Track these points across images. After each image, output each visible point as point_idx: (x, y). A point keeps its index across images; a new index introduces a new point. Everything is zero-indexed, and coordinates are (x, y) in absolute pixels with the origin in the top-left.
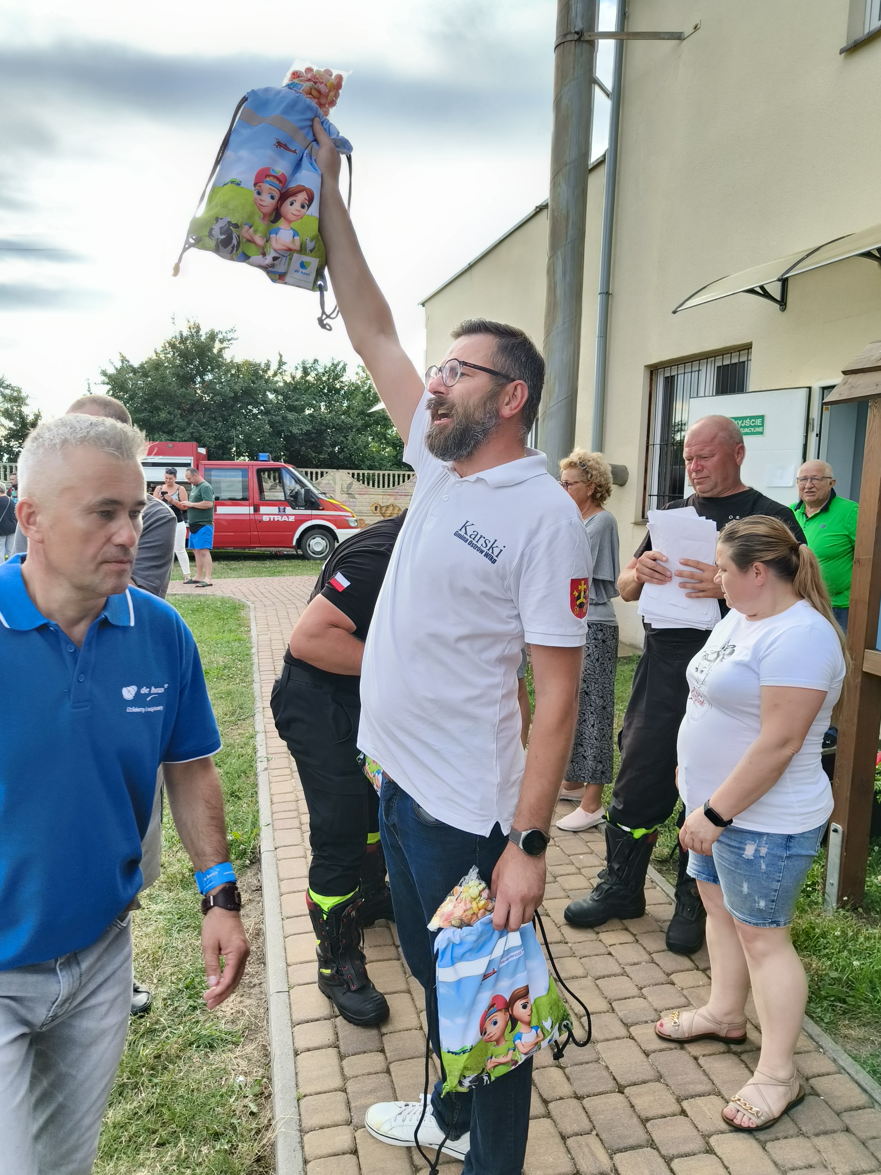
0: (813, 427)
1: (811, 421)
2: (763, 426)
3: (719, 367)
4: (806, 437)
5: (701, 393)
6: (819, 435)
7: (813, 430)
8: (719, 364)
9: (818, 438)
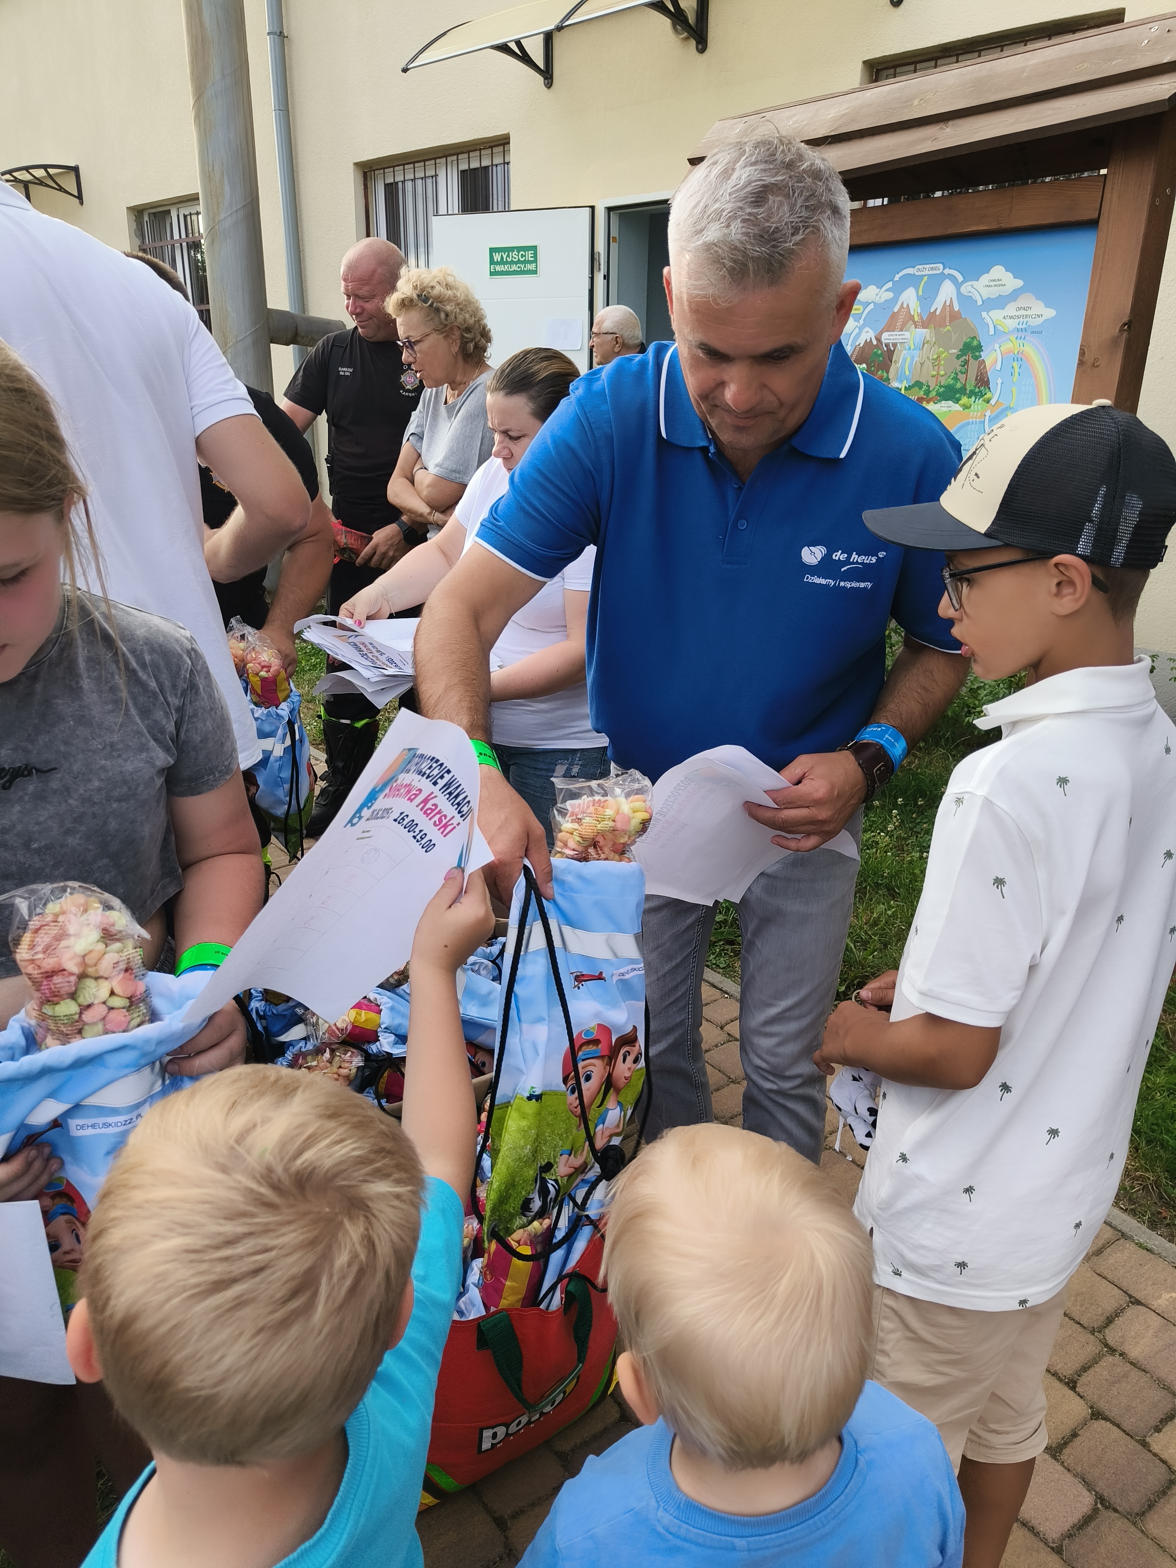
0: (600, 265)
1: (596, 257)
2: (535, 261)
3: (463, 172)
4: (592, 279)
5: (442, 210)
6: (607, 277)
7: (600, 269)
8: (464, 166)
9: (606, 281)
